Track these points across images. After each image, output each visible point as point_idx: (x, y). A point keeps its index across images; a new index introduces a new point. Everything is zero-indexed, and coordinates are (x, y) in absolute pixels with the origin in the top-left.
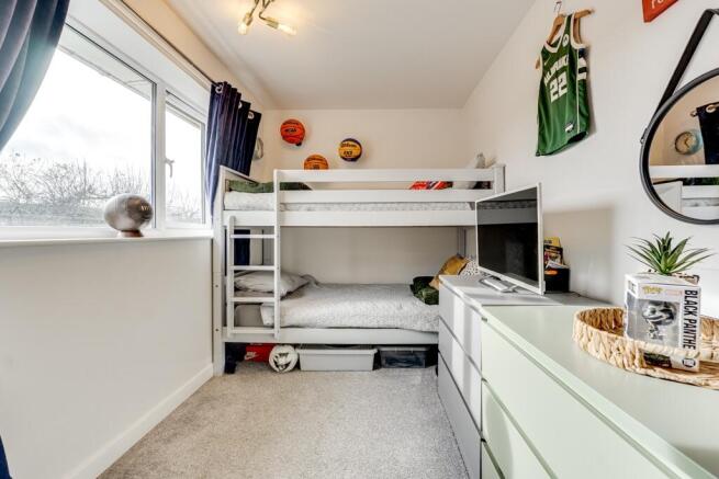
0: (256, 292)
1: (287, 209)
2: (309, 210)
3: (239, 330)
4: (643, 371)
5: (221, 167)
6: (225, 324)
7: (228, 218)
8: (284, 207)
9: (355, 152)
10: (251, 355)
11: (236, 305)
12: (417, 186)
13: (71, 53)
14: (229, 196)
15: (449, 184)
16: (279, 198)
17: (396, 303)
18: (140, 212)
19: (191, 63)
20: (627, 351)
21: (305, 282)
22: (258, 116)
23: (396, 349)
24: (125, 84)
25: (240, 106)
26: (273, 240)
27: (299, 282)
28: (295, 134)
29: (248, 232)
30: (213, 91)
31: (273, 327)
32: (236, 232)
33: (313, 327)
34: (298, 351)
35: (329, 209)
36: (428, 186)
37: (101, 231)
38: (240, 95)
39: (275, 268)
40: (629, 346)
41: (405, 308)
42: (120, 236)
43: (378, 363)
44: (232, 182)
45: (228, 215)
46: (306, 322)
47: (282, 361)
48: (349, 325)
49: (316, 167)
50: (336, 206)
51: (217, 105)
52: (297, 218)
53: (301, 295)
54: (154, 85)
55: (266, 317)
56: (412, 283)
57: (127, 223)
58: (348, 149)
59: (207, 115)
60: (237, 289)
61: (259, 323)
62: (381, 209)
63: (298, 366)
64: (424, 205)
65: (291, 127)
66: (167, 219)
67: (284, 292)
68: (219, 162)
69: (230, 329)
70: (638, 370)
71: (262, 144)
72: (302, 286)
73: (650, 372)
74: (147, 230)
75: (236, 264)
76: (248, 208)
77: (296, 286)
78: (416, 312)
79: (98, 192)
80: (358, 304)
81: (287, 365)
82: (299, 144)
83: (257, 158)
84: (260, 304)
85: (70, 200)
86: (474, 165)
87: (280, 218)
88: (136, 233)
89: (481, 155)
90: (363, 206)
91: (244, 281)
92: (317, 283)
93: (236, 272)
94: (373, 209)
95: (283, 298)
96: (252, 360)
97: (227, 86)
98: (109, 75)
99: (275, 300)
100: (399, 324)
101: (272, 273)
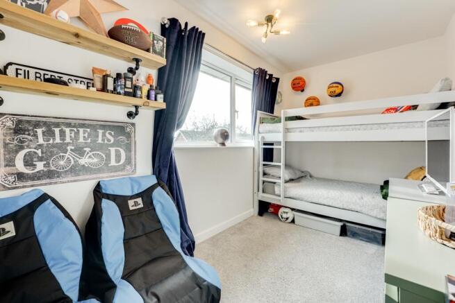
0: (273, 176)
1: (288, 132)
2: (301, 132)
3: (265, 195)
4: (440, 241)
5: (259, 112)
6: (258, 191)
7: (260, 137)
8: (287, 130)
9: (338, 91)
10: (271, 210)
11: (264, 182)
12: (388, 110)
13: (205, 73)
14: (262, 125)
15: (415, 107)
16: (284, 125)
17: (359, 195)
18: (225, 135)
19: (243, 64)
20: (433, 227)
21: (303, 175)
22: (278, 80)
23: (357, 226)
24: (222, 79)
25: (267, 78)
26: (280, 149)
27: (299, 174)
28: (299, 85)
29: (272, 144)
30: (254, 74)
31: (280, 196)
32: (265, 144)
33: (302, 200)
34: (294, 212)
35: (313, 131)
36: (396, 110)
37: (212, 144)
38: (266, 72)
39: (282, 164)
40: (433, 223)
41: (365, 199)
42: (219, 146)
43: (344, 232)
44: (263, 118)
45: (260, 136)
46: (297, 196)
47: (285, 216)
48: (323, 203)
49: (311, 105)
50: (317, 129)
51: (256, 80)
52: (294, 137)
53: (299, 182)
54: (231, 77)
55: (277, 190)
56: (382, 184)
57: (221, 140)
58: (332, 89)
59: (252, 84)
60: (265, 174)
61: (273, 193)
62: (348, 130)
63: (293, 221)
64: (382, 126)
65: (297, 81)
66: (236, 138)
67: (287, 178)
68: (257, 109)
69: (260, 193)
70: (438, 240)
71: (281, 95)
72: (302, 177)
73: (445, 242)
74: (228, 143)
75: (264, 161)
76: (270, 132)
77: (298, 177)
78: (373, 203)
79: (219, 125)
80: (331, 191)
81: (287, 219)
82: (303, 91)
83: (278, 103)
84: (275, 183)
85: (210, 129)
86: (437, 89)
87: (285, 136)
88: (223, 144)
89: (446, 79)
90: (334, 128)
91: (268, 170)
92: (311, 176)
93: (264, 165)
94: (341, 130)
95: (286, 182)
96: (272, 213)
97: (260, 69)
98: (216, 77)
99: (281, 181)
100: (359, 209)
101: (279, 167)
